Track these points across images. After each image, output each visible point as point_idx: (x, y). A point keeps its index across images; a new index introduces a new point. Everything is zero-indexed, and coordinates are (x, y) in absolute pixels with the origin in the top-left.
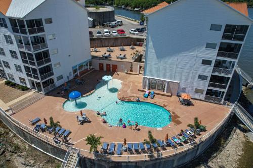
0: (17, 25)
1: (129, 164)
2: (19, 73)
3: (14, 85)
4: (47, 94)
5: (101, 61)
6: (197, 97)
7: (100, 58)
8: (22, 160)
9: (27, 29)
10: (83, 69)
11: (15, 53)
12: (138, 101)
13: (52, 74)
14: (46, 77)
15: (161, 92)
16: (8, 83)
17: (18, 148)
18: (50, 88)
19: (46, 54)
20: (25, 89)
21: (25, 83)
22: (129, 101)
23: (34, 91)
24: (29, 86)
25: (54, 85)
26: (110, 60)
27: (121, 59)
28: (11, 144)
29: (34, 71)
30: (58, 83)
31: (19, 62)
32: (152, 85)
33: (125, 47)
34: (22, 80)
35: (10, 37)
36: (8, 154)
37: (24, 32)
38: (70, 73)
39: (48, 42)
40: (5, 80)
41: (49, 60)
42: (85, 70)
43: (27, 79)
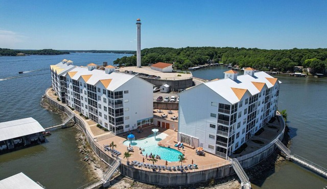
0: (110, 94)
1: (142, 172)
2: (105, 120)
3: (101, 127)
4: (117, 135)
5: (159, 120)
6: (210, 152)
7: (159, 117)
8: (95, 165)
9: (114, 96)
10: (145, 123)
11: (106, 108)
12: (169, 147)
13: (123, 123)
14: (119, 124)
15: (188, 145)
16: (98, 126)
17: (94, 159)
18: (120, 131)
19: (122, 110)
20: (106, 130)
21: (107, 127)
22: (164, 147)
23: (110, 132)
24: (109, 129)
25: (123, 130)
26: (165, 119)
27: (174, 120)
28: (92, 157)
29: (113, 119)
30: (125, 130)
31: (107, 113)
32: (183, 139)
33: (172, 111)
34: (106, 124)
35: (106, 99)
36: (89, 162)
37: (112, 98)
38: (135, 125)
39: (124, 104)
40: (97, 124)
41: (123, 114)
42: (147, 124)
43: (109, 123)
